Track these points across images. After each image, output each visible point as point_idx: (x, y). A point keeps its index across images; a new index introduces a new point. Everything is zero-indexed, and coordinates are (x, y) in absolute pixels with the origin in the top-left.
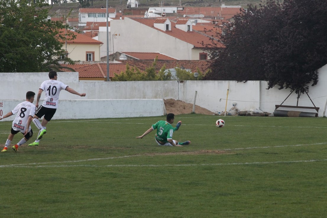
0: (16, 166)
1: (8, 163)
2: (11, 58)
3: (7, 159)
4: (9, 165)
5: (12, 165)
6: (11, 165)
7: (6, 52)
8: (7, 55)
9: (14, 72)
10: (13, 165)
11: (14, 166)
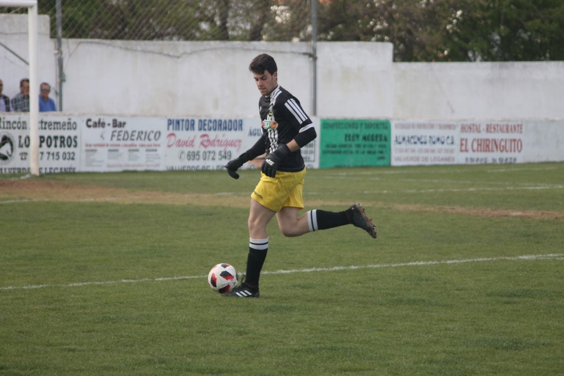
0: (559, 257)
1: (542, 251)
2: (538, 31)
3: (538, 243)
4: (544, 256)
5: (551, 255)
6: (548, 255)
7: (529, 18)
8: (529, 24)
9: (545, 59)
10: (554, 255)
11: (555, 257)
